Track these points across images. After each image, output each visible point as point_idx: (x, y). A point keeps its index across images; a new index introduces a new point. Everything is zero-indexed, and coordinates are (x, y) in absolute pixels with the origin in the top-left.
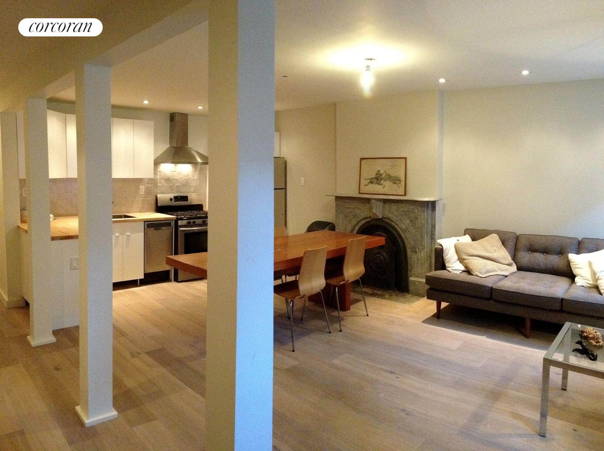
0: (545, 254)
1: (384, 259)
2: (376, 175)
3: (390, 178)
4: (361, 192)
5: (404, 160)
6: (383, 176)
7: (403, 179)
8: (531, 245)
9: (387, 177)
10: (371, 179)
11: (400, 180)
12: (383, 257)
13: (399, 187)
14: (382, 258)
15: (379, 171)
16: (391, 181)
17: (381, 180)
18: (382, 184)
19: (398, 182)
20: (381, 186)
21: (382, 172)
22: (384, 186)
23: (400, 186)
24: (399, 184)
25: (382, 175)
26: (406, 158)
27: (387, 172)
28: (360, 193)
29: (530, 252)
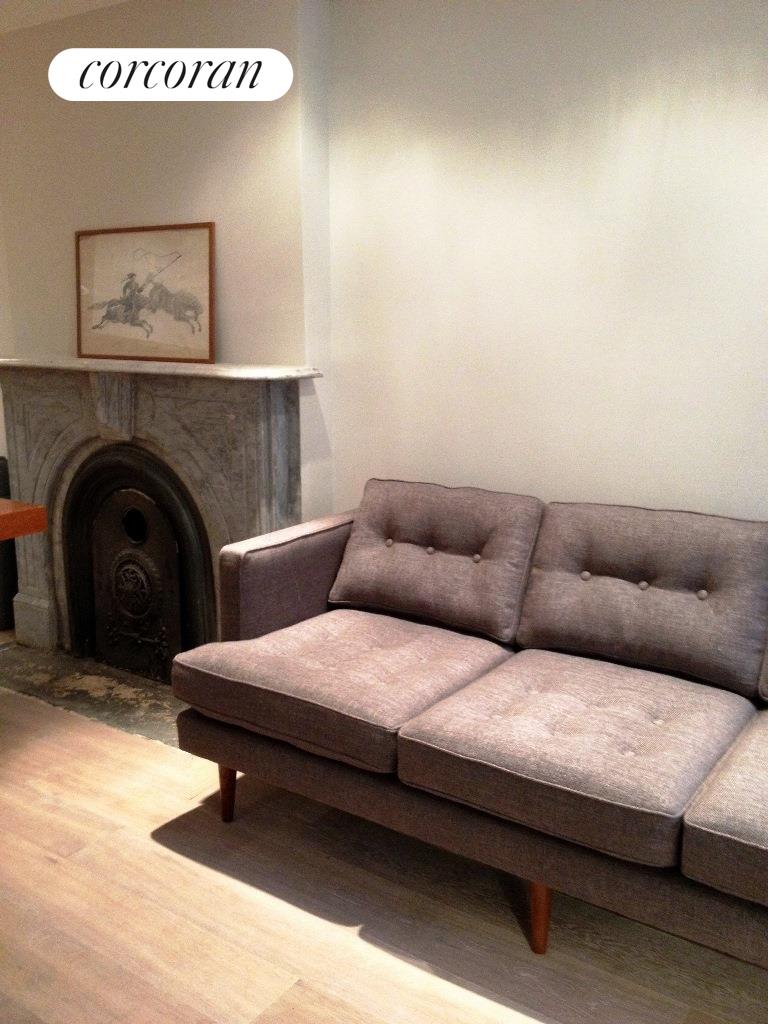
0: (644, 584)
1: (148, 578)
2: (125, 291)
3: (165, 300)
4: (85, 351)
5: (206, 232)
6: (146, 293)
7: (205, 303)
8: (591, 546)
9: (156, 297)
10: (112, 303)
11: (195, 308)
12: (145, 573)
13: (193, 332)
14: (142, 577)
15: (132, 276)
16: (168, 311)
17: (139, 307)
18: (144, 321)
19: (190, 313)
20: (137, 329)
21: (140, 280)
22: (149, 329)
23: (197, 329)
24: (192, 321)
25: (140, 290)
26: (210, 226)
27: (156, 280)
28: (81, 355)
29: (587, 574)
